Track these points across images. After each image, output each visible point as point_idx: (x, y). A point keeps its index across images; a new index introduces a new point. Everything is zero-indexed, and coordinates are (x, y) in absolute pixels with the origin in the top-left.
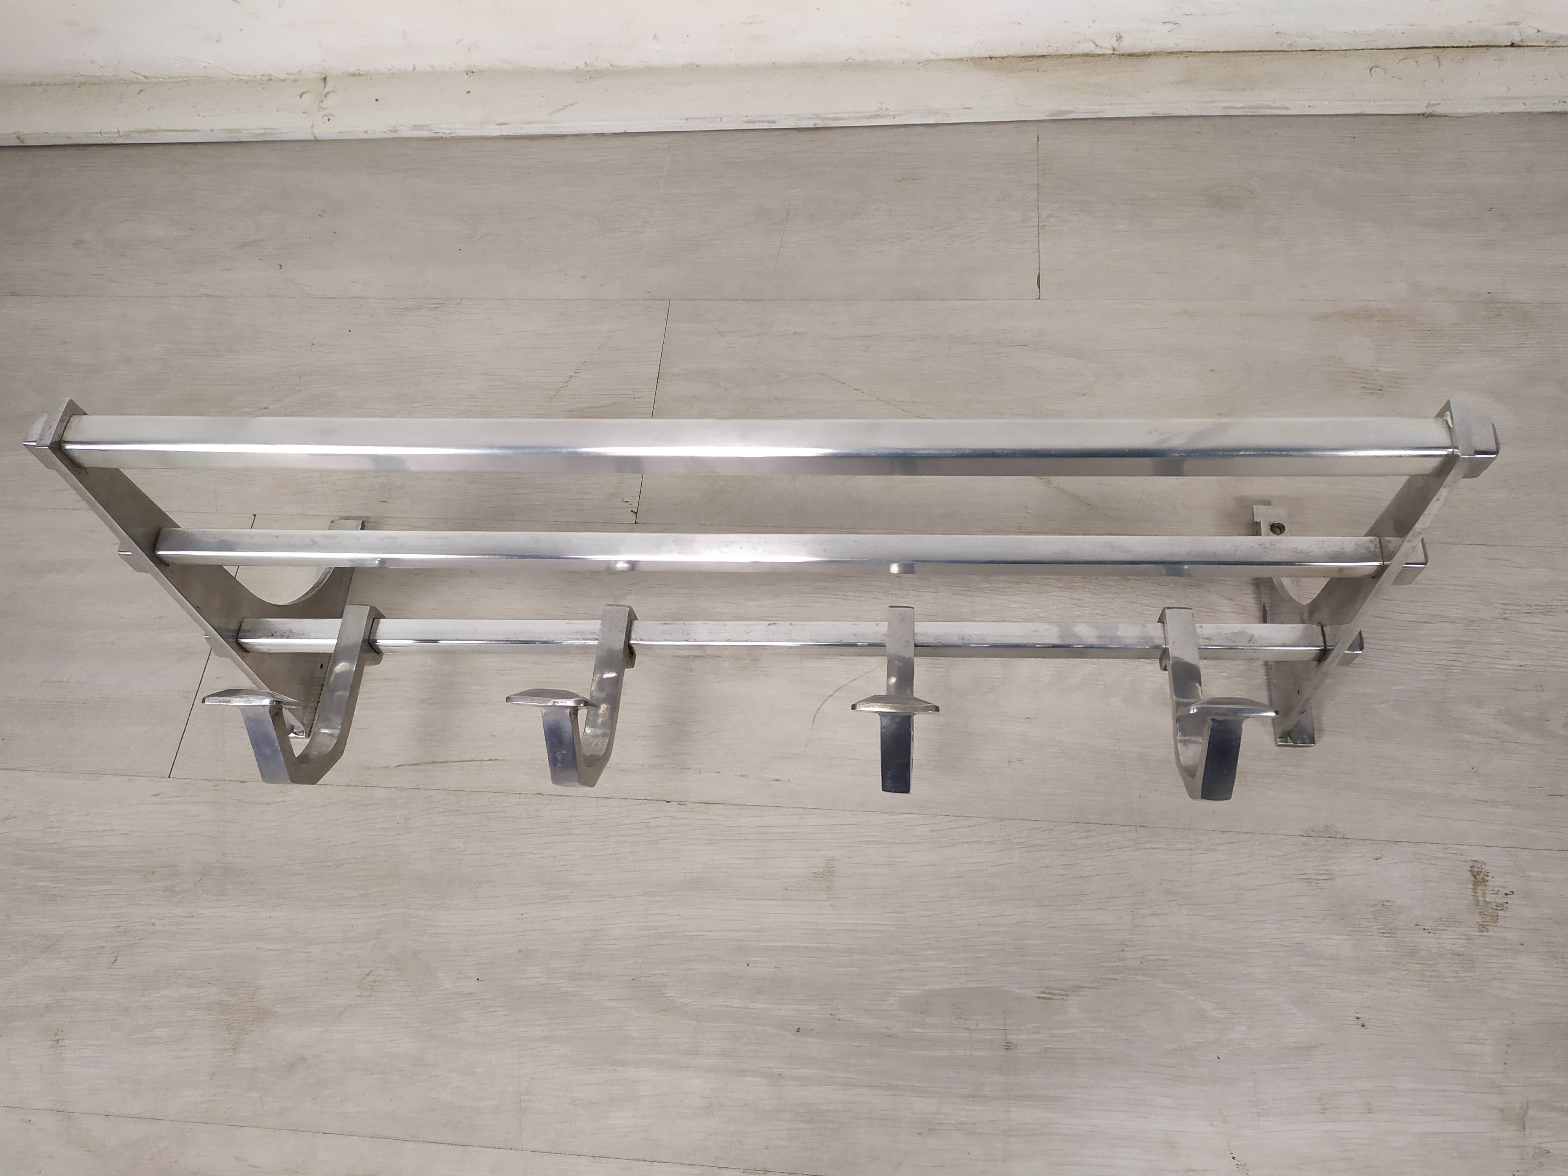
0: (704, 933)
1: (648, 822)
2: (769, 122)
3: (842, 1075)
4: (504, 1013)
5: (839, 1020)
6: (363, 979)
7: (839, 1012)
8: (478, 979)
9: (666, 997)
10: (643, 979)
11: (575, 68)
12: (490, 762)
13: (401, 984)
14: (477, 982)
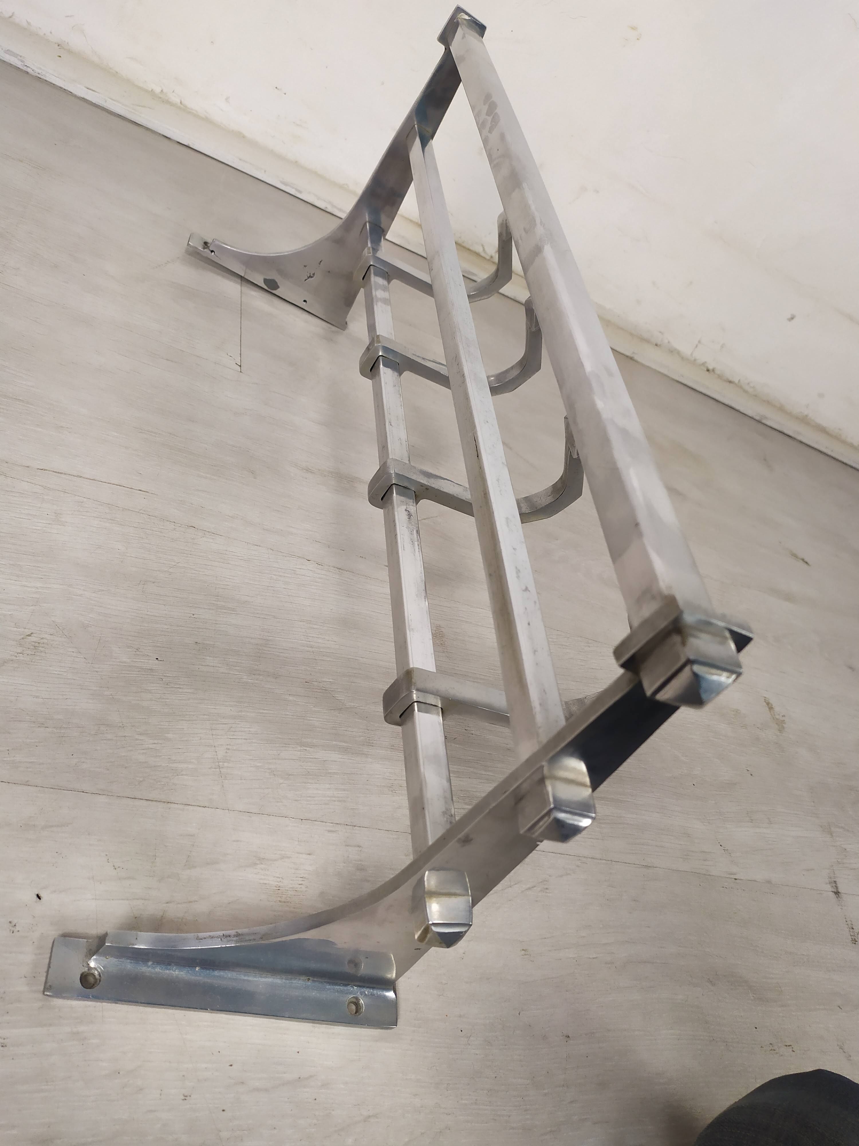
0: (357, 658)
1: (295, 570)
2: (297, 190)
3: (484, 773)
4: (190, 691)
5: (472, 734)
6: (23, 638)
7: (471, 729)
8: (157, 659)
9: (337, 699)
10: (316, 683)
11: (150, 90)
12: (140, 492)
13: (70, 650)
14: (157, 661)
